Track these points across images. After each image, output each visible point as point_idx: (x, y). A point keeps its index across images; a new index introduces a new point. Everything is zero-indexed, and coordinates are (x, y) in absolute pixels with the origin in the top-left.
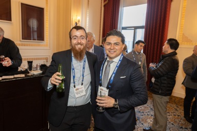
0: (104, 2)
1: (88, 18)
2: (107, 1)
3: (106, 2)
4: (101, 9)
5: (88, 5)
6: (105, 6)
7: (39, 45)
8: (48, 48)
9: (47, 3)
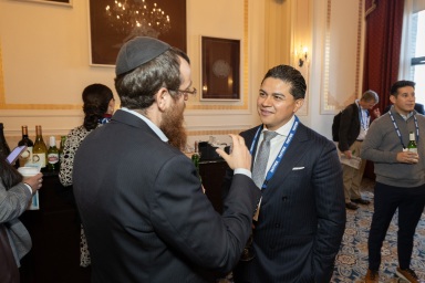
0: (366, 9)
1: (328, 48)
2: (374, 6)
3: (370, 10)
4: (360, 26)
5: (329, 21)
6: (367, 18)
7: (231, 108)
8: (247, 112)
9: (246, 30)
